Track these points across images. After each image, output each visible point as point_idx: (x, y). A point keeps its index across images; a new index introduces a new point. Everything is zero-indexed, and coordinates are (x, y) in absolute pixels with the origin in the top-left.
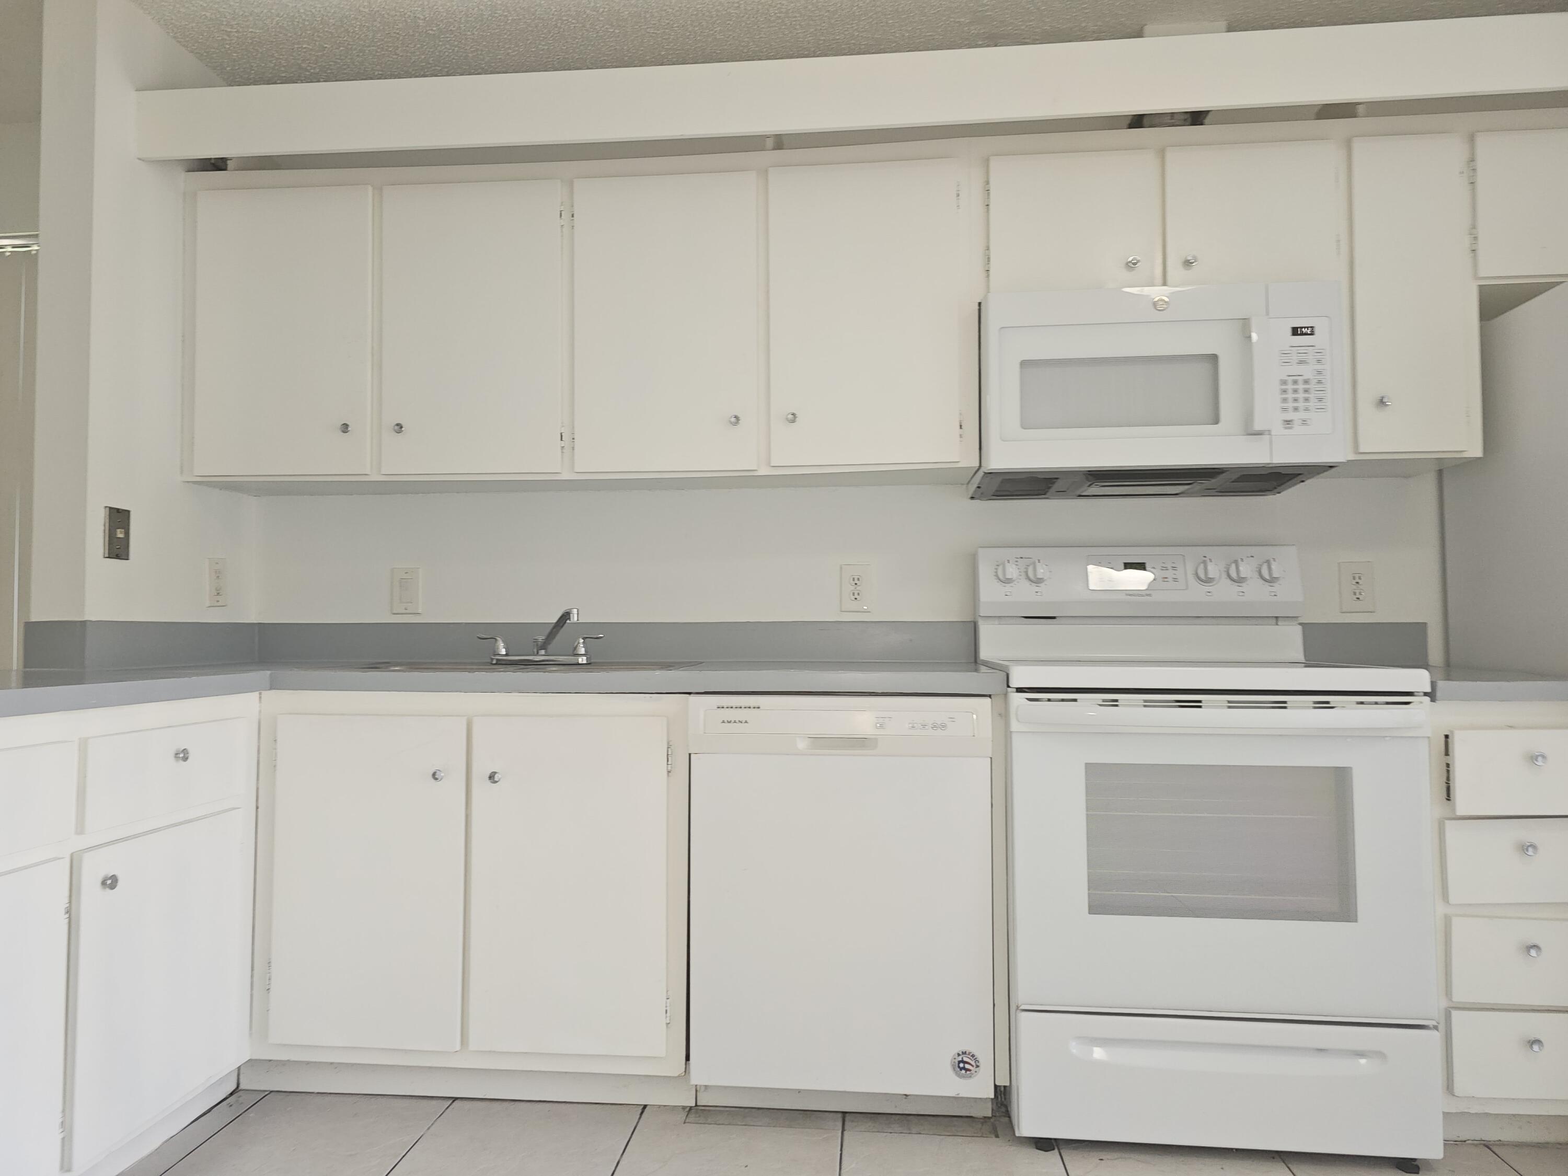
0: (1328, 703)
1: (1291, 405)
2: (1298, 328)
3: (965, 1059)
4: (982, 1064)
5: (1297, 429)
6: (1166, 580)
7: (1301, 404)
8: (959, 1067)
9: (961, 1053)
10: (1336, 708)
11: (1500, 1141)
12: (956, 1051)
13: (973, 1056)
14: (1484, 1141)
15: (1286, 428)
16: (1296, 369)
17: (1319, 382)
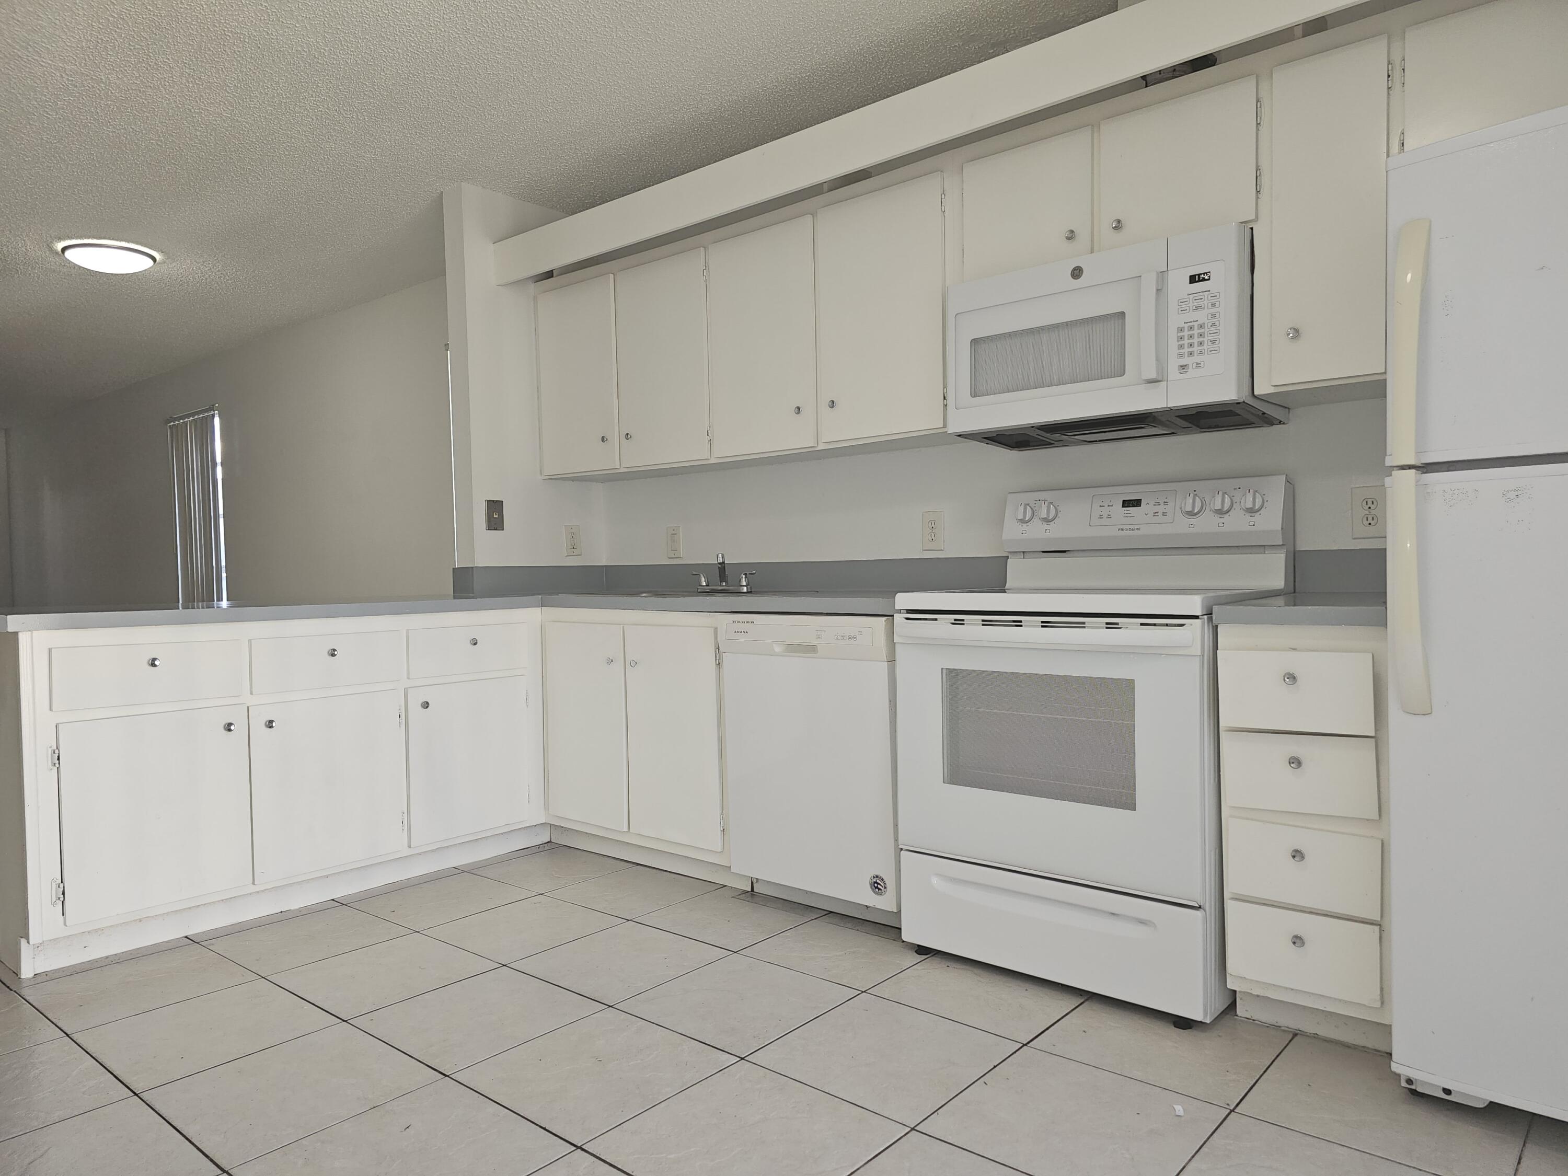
0: (1117, 624)
1: (1187, 350)
2: (1195, 275)
3: (878, 881)
4: (888, 885)
5: (1191, 372)
6: (1157, 514)
7: (1196, 349)
8: (874, 886)
9: (875, 876)
10: (1122, 629)
11: (1317, 1034)
12: (872, 875)
13: (883, 880)
14: (1301, 1031)
15: (1181, 373)
16: (1192, 316)
17: (1214, 324)
